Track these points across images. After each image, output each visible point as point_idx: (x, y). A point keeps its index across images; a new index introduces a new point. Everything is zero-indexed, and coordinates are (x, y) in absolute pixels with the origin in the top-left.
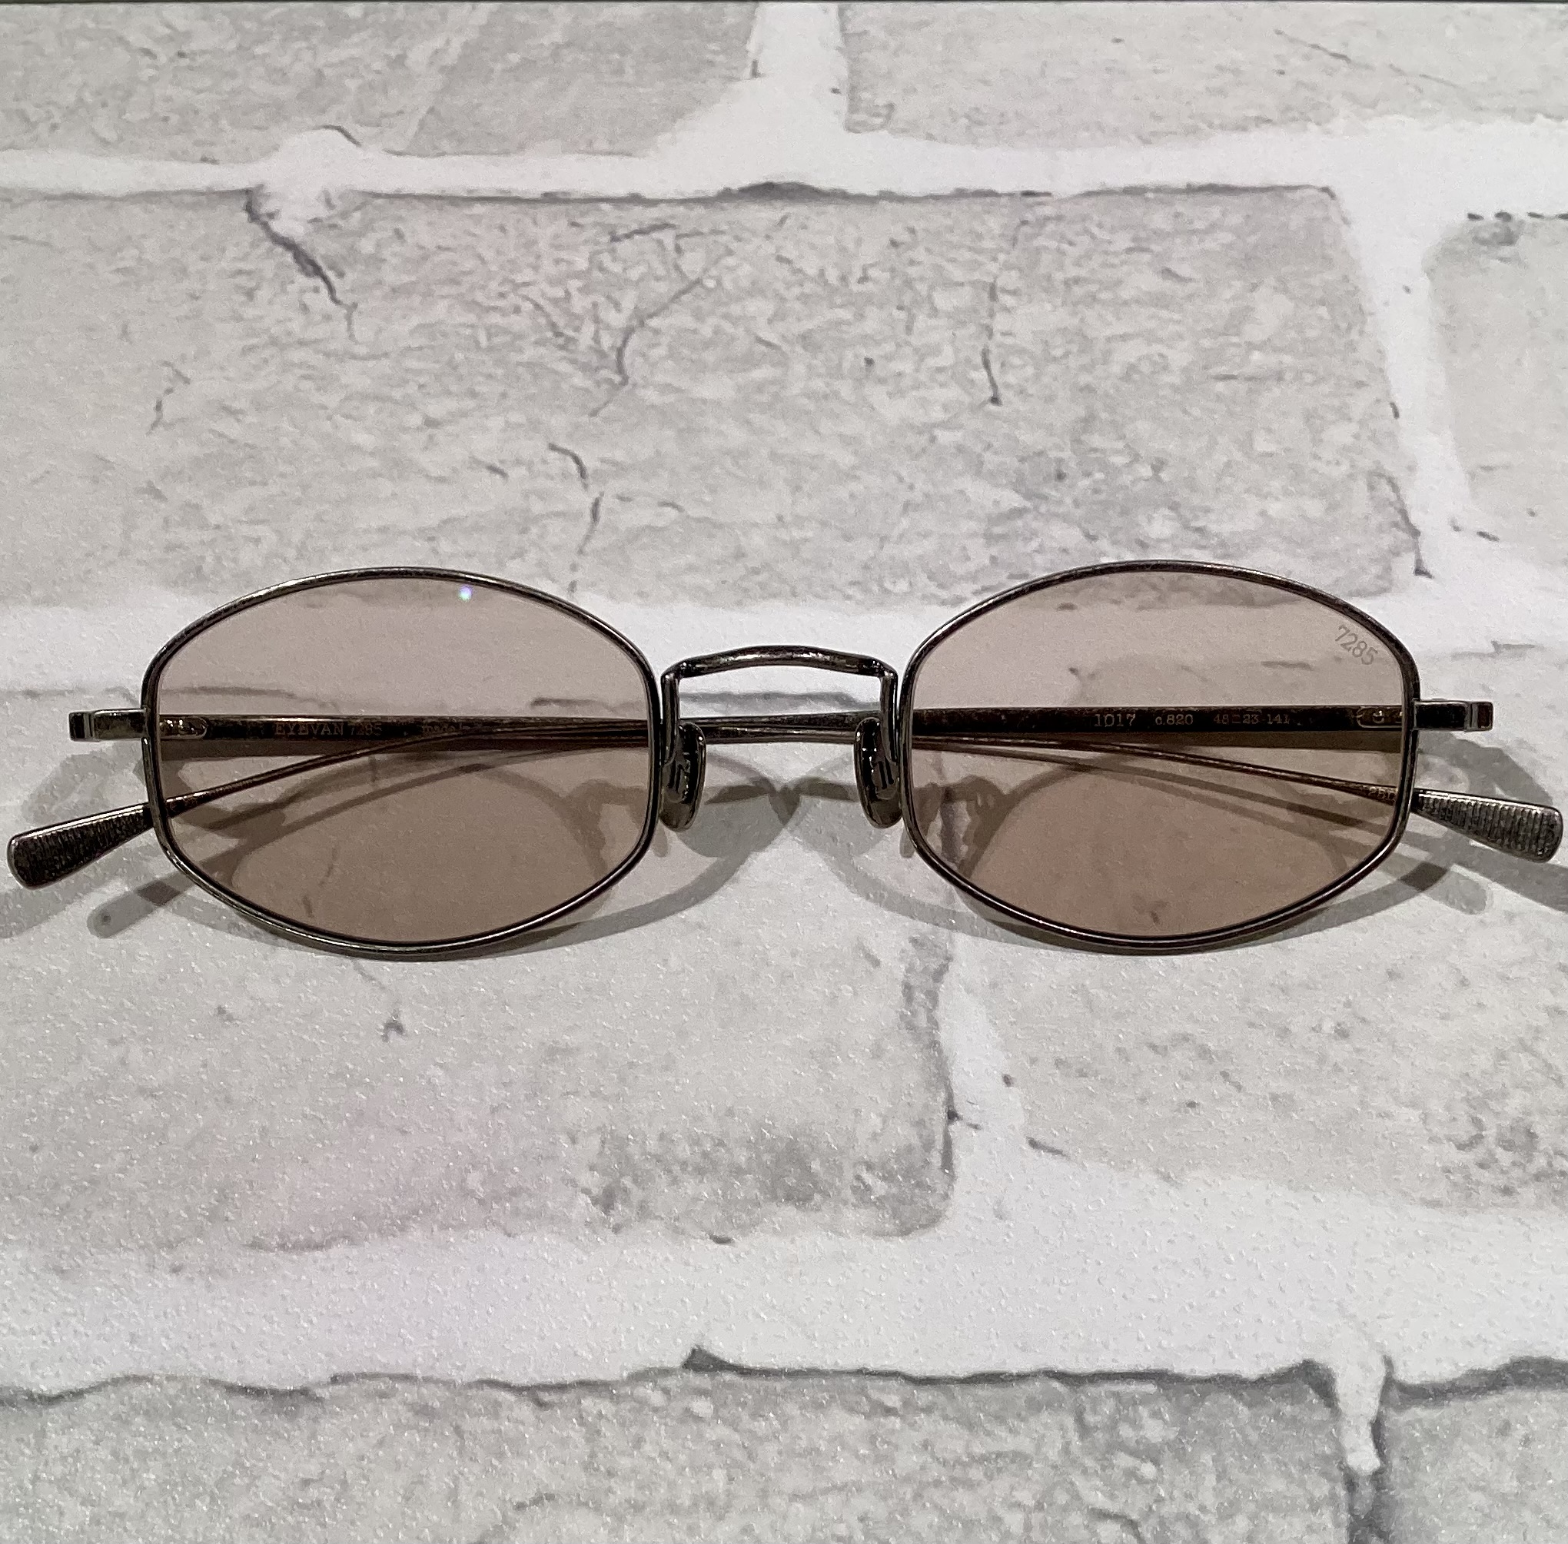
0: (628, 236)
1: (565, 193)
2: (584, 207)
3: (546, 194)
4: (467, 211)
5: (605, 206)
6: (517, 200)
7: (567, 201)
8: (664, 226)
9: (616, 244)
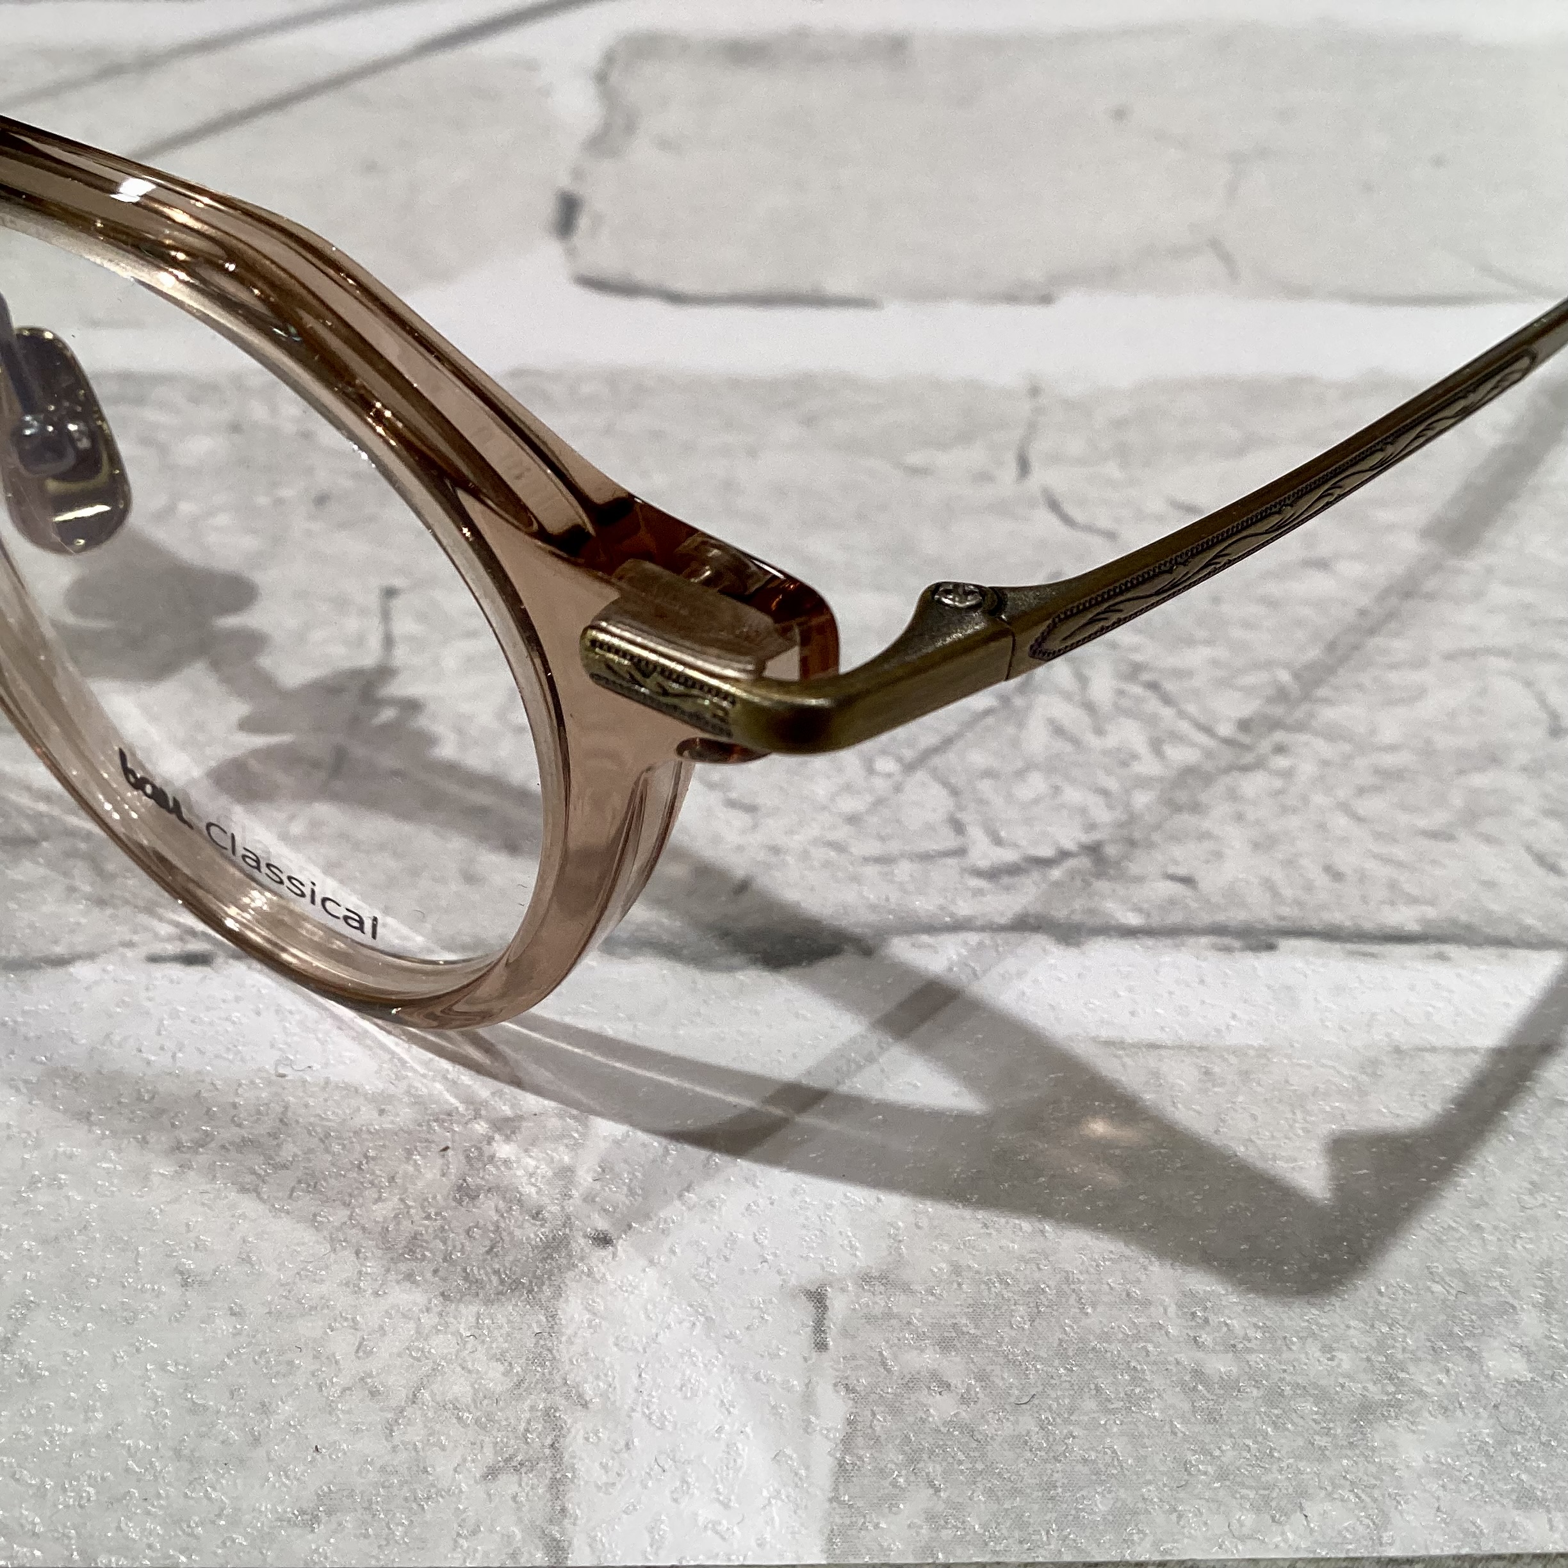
0: (1064, 855)
1: (1228, 949)
2: (1176, 918)
3: (1271, 947)
4: (1431, 913)
5: (1133, 920)
6: (1331, 934)
7: (1218, 930)
8: (993, 874)
9: (1086, 838)
